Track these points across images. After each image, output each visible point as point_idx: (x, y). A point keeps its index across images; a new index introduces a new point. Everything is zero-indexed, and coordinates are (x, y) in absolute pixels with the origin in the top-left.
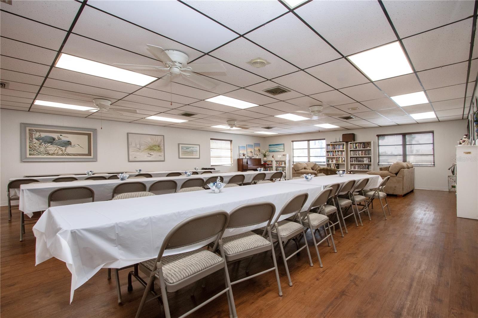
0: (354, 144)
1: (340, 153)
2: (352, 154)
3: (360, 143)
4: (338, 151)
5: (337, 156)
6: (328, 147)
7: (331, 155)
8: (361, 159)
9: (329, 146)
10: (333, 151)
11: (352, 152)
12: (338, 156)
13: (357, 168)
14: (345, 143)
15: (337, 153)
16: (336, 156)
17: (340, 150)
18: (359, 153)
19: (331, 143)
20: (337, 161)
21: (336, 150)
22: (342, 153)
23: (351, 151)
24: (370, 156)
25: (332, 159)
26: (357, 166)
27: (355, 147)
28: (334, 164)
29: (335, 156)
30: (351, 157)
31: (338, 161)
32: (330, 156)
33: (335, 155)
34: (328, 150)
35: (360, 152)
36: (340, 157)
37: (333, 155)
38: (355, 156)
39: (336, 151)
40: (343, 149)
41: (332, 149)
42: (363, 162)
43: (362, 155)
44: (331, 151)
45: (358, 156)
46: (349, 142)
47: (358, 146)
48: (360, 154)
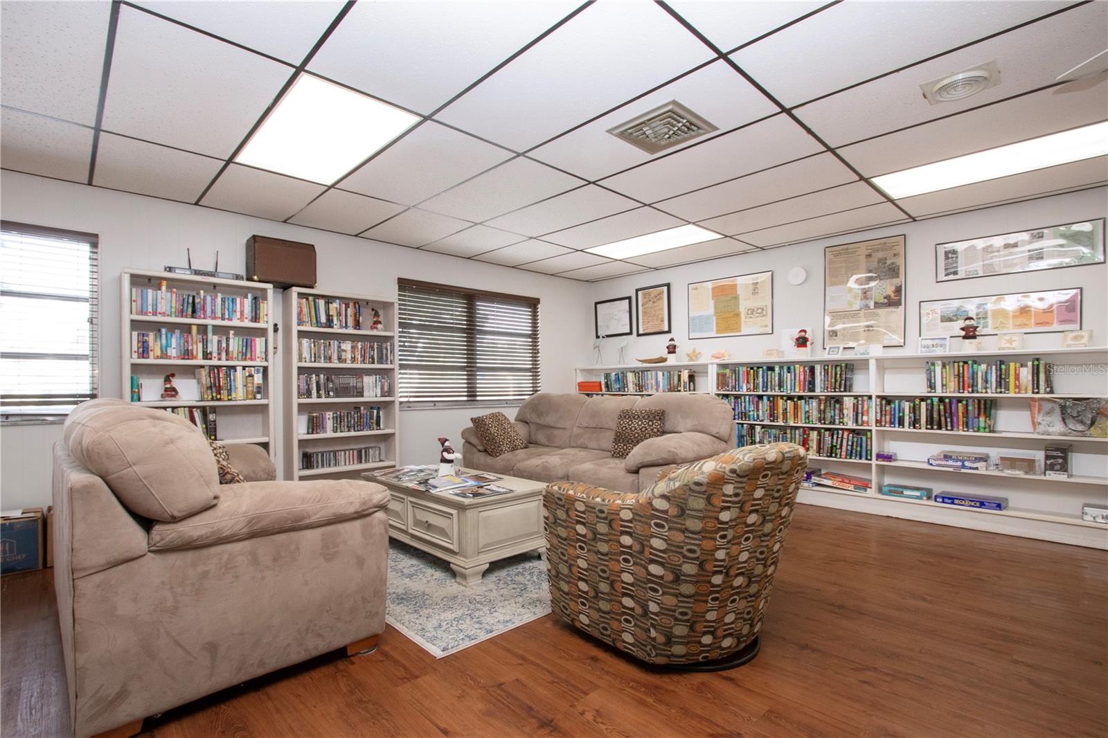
0: (321, 303)
1: (235, 344)
2: (306, 354)
3: (345, 301)
4: (220, 330)
5: (215, 362)
6: (144, 298)
7: (173, 352)
8: (352, 381)
9: (150, 292)
10: (186, 329)
11: (305, 342)
12: (224, 362)
13: (329, 424)
14: (269, 286)
15: (213, 339)
16: (207, 356)
17: (236, 323)
18: (340, 350)
19: (170, 269)
20: (216, 388)
21: (209, 322)
22: (248, 347)
23: (302, 334)
24: (389, 366)
25: (167, 380)
26: (329, 415)
27: (323, 319)
28: (191, 408)
29: (200, 362)
30: (301, 370)
31: (224, 393)
32: (164, 355)
33: (198, 349)
34: (142, 312)
35: (347, 346)
36: (234, 368)
37: (187, 354)
38: (322, 364)
39: (203, 329)
40: (256, 318)
41: (182, 313)
42: (361, 394)
43: (354, 360)
44: (172, 327)
45: (335, 364)
46: (295, 290)
47: (339, 314)
48: (348, 355)
